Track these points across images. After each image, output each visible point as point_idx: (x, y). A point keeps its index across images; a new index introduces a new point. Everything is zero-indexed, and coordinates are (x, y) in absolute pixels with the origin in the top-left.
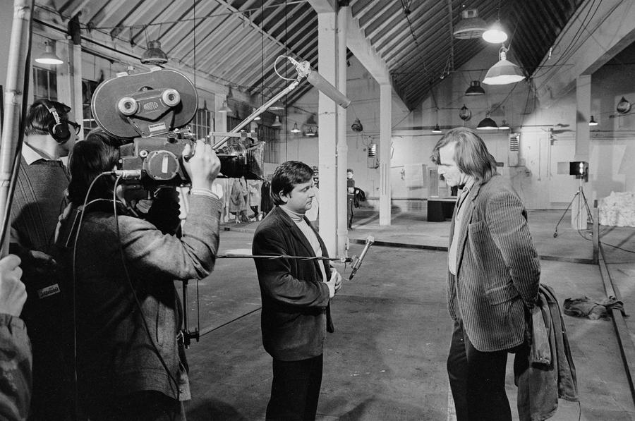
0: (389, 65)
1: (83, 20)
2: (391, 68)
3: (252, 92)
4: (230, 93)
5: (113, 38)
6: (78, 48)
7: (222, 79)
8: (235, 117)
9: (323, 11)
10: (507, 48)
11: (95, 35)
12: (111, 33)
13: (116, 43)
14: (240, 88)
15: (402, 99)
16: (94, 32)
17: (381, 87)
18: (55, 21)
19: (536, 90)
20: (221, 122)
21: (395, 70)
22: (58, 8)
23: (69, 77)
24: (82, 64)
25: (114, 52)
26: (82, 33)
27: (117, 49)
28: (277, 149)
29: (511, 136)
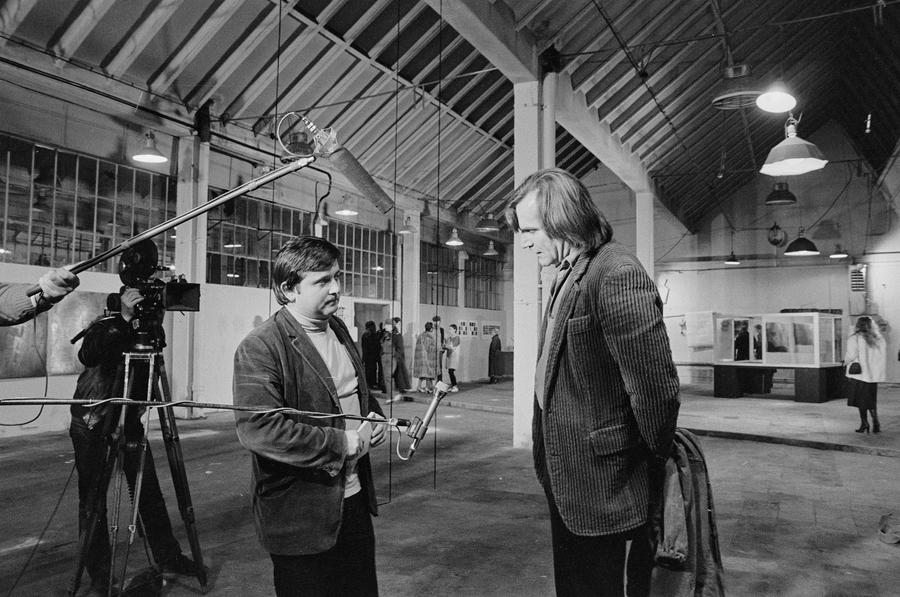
0: (647, 164)
1: (215, 111)
2: (650, 169)
3: (459, 210)
4: (426, 210)
5: (256, 134)
6: (206, 146)
7: (413, 190)
8: (435, 243)
9: (520, 80)
10: (797, 119)
11: (231, 130)
12: (254, 127)
13: (259, 141)
14: (440, 204)
15: (676, 216)
16: (228, 126)
17: (637, 195)
18: (178, 113)
19: (891, 197)
20: (411, 249)
21: (658, 171)
22: (183, 97)
23: (192, 184)
24: (210, 167)
25: (256, 152)
26: (213, 128)
27: (261, 148)
28: (499, 291)
29: (852, 268)
